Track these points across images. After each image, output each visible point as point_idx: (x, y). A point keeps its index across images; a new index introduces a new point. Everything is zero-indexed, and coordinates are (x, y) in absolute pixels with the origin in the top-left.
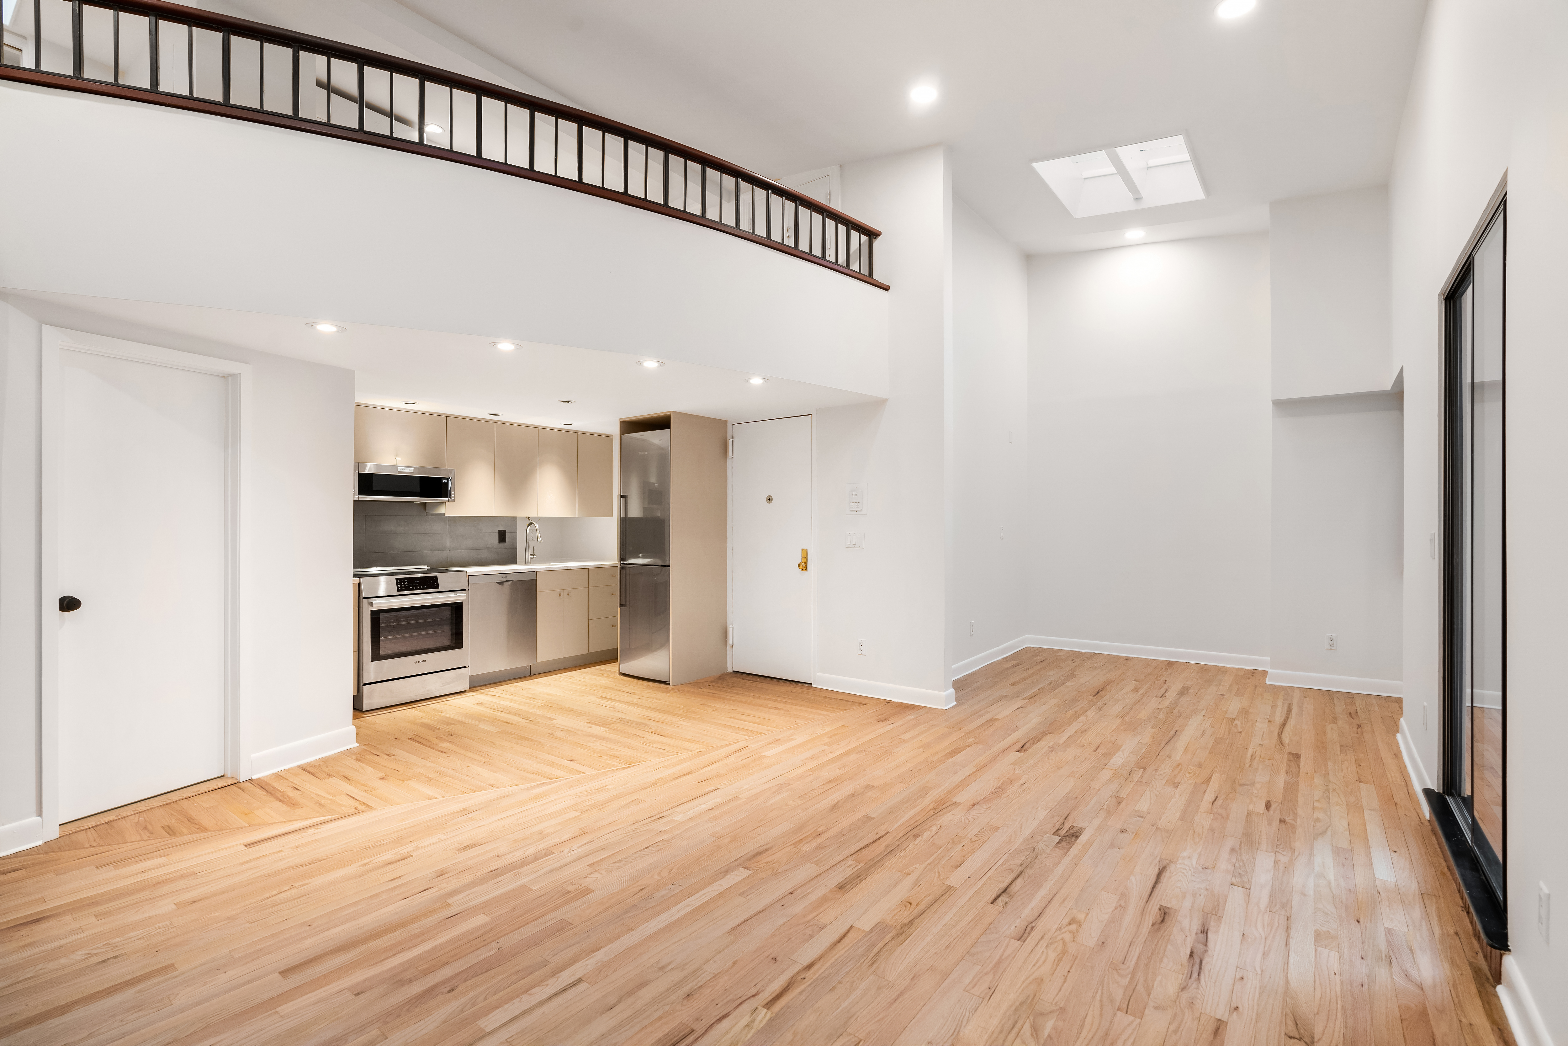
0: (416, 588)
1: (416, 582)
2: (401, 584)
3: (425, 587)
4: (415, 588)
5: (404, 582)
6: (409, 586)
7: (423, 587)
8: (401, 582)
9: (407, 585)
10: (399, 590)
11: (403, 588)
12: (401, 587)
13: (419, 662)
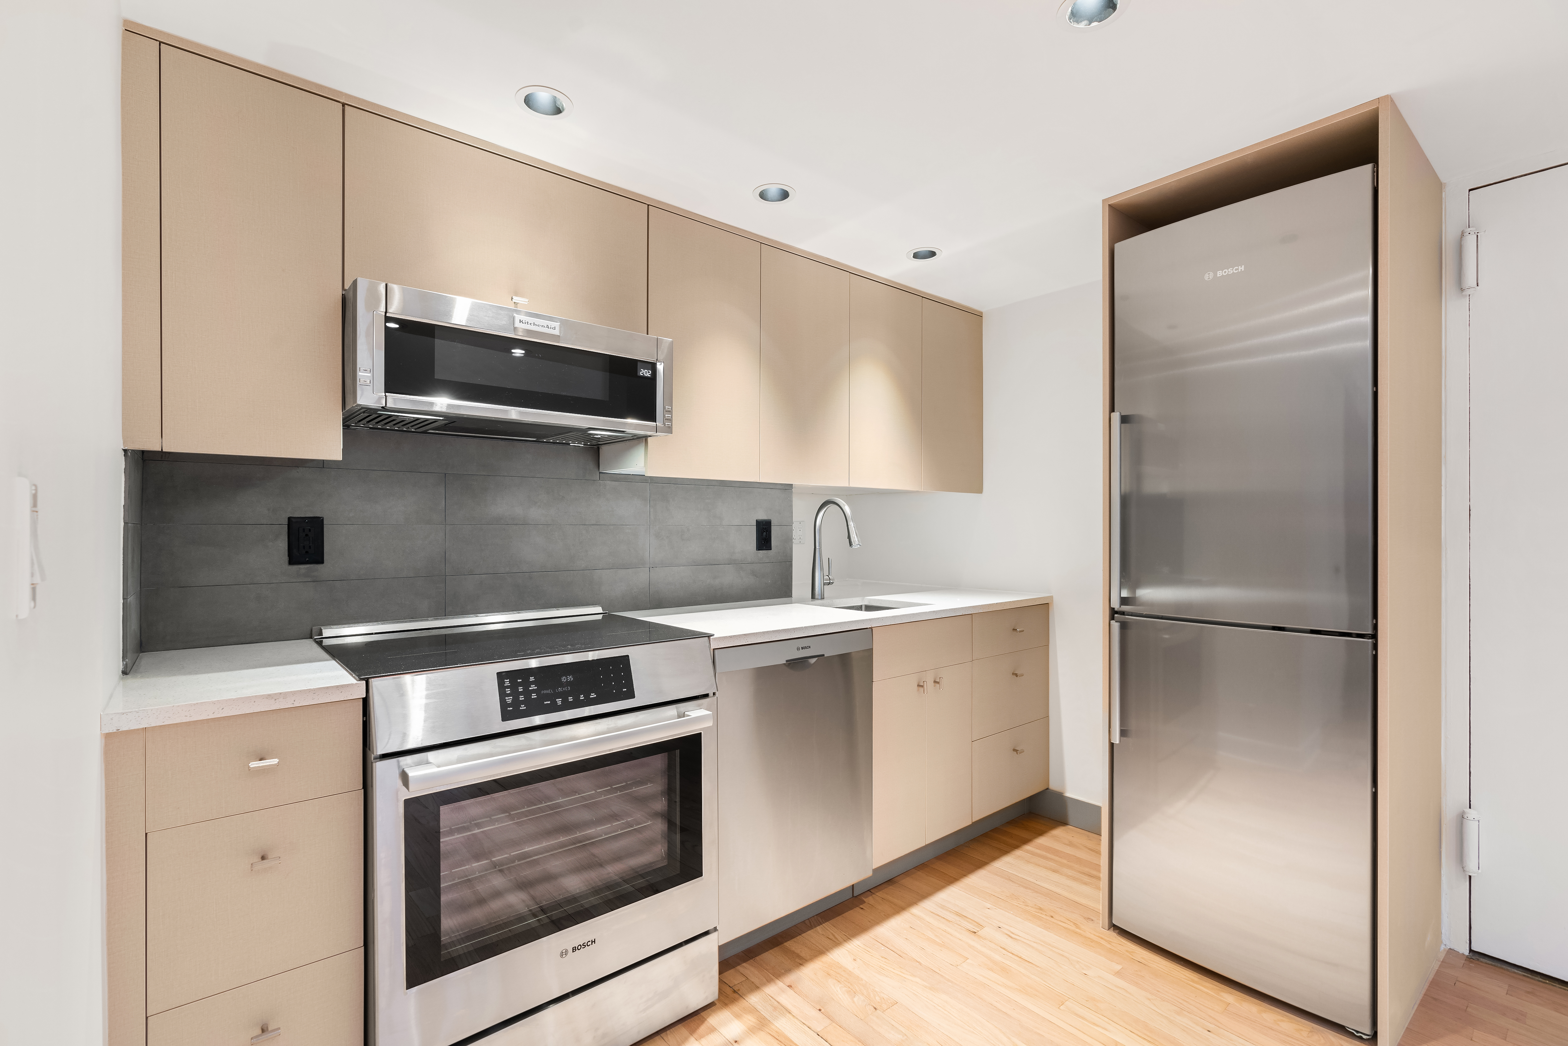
0: (565, 701)
1: (564, 679)
2: (515, 694)
3: (593, 695)
4: (559, 701)
5: (526, 684)
6: (541, 698)
7: (587, 696)
8: (514, 686)
9: (534, 696)
10: (506, 716)
11: (523, 707)
12: (516, 703)
13: (574, 949)
